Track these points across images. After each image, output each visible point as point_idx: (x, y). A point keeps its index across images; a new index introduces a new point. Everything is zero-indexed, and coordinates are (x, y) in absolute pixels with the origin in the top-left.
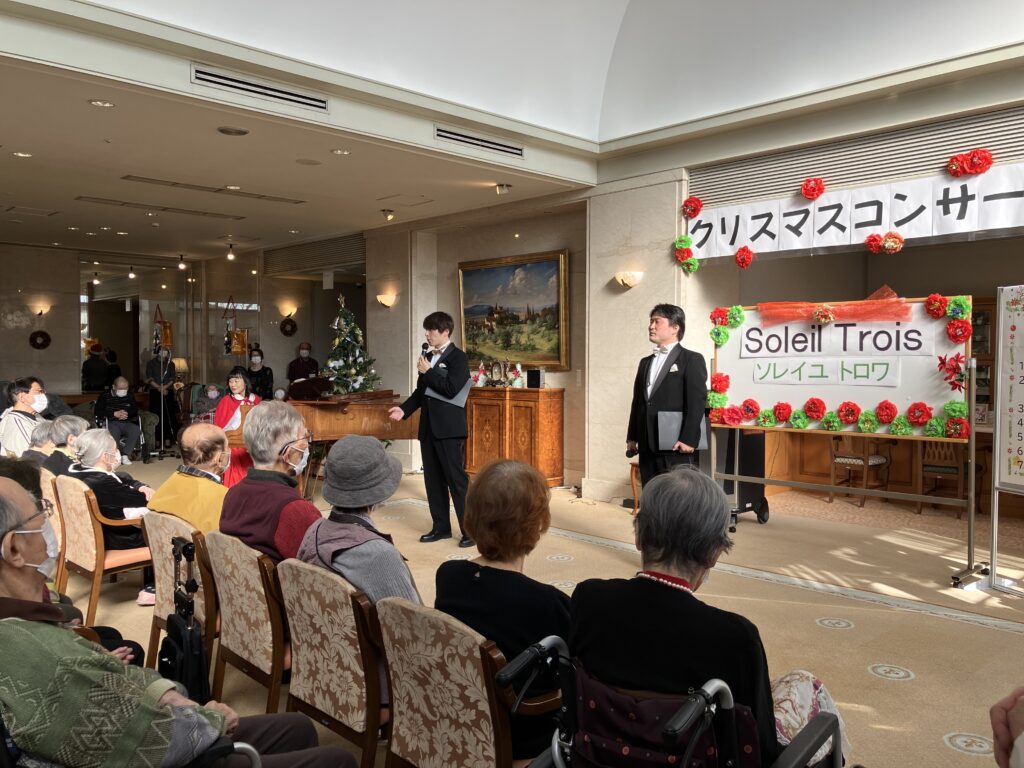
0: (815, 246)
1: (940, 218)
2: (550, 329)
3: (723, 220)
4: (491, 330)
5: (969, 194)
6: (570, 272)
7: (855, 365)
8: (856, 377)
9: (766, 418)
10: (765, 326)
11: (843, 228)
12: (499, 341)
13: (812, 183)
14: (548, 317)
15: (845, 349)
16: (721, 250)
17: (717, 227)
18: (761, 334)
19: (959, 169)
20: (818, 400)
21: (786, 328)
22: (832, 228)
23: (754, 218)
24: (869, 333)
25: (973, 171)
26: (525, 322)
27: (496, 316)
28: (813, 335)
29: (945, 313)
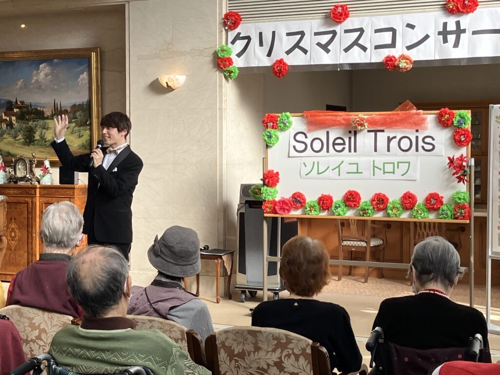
0: (341, 62)
1: (440, 45)
2: (80, 126)
3: (261, 34)
4: (10, 125)
5: (462, 28)
6: (102, 70)
7: (384, 163)
8: (384, 173)
9: (312, 207)
10: (309, 131)
11: (364, 49)
12: (20, 137)
13: (340, 10)
14: (78, 114)
15: (376, 150)
16: (259, 60)
17: (255, 40)
18: (306, 137)
19: (455, 8)
20: (355, 192)
21: (328, 133)
22: (356, 47)
23: (289, 34)
24: (395, 137)
25: (465, 11)
26: (51, 117)
27: (15, 110)
28: (350, 138)
29: (453, 123)
